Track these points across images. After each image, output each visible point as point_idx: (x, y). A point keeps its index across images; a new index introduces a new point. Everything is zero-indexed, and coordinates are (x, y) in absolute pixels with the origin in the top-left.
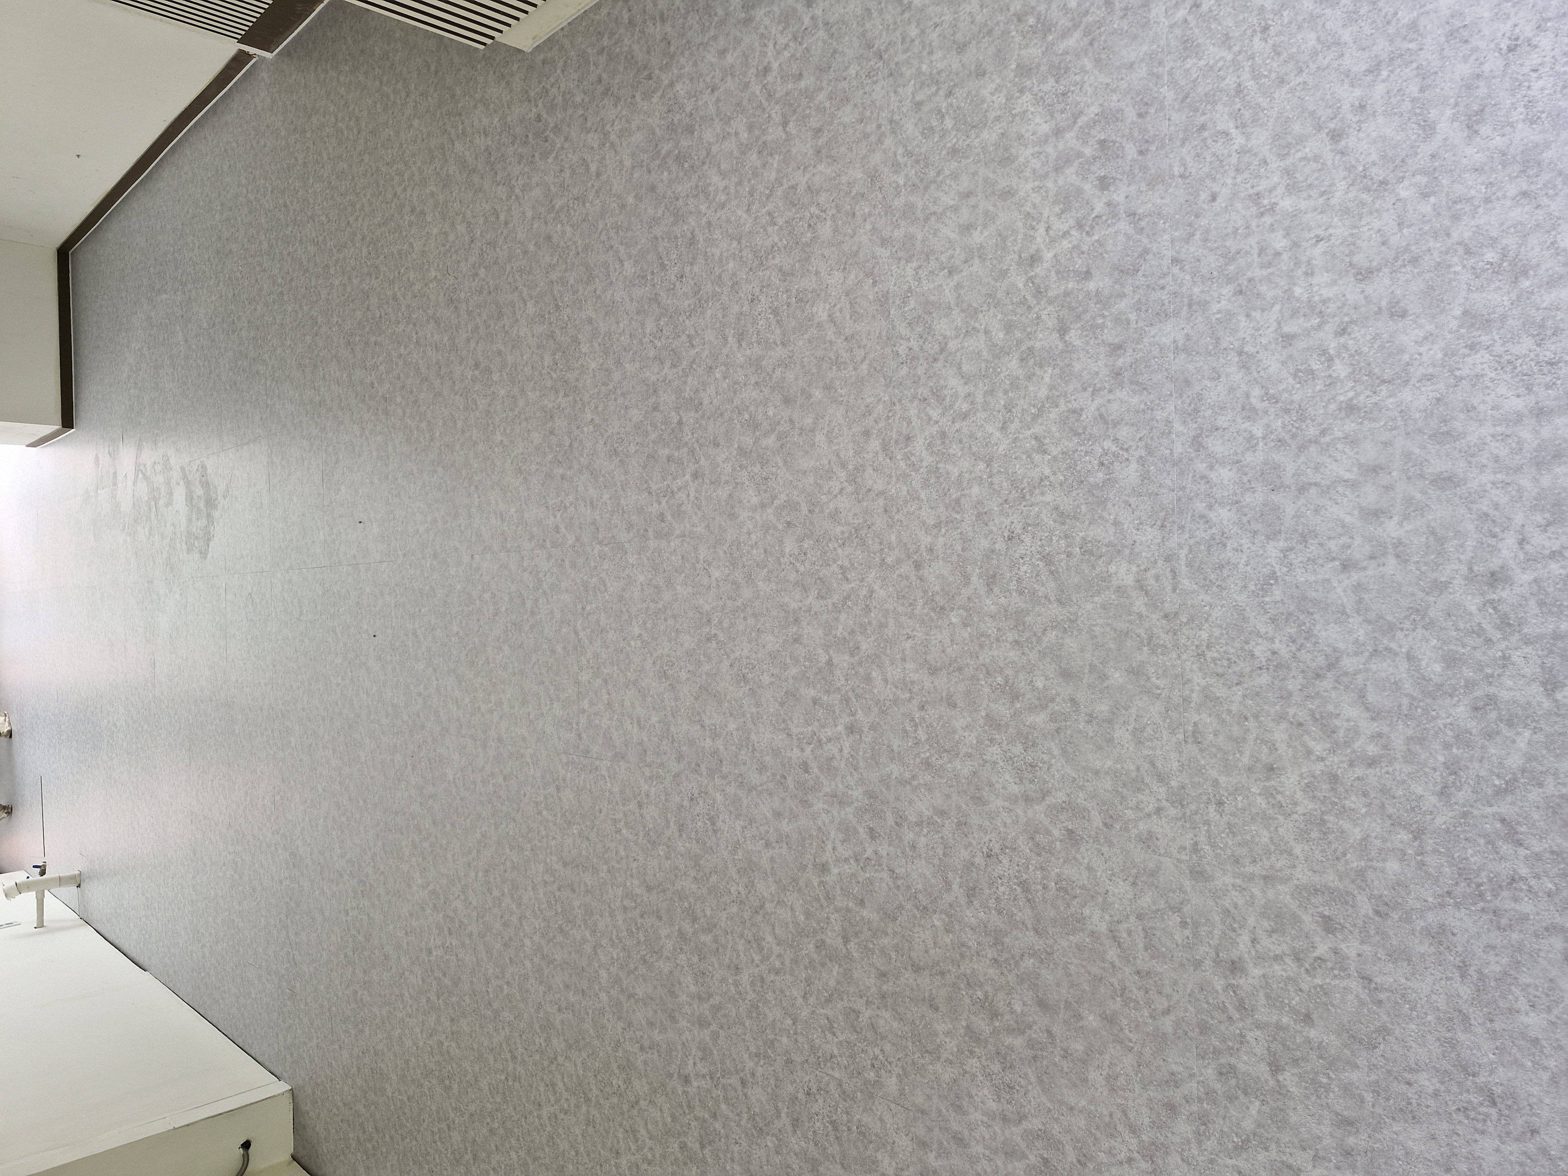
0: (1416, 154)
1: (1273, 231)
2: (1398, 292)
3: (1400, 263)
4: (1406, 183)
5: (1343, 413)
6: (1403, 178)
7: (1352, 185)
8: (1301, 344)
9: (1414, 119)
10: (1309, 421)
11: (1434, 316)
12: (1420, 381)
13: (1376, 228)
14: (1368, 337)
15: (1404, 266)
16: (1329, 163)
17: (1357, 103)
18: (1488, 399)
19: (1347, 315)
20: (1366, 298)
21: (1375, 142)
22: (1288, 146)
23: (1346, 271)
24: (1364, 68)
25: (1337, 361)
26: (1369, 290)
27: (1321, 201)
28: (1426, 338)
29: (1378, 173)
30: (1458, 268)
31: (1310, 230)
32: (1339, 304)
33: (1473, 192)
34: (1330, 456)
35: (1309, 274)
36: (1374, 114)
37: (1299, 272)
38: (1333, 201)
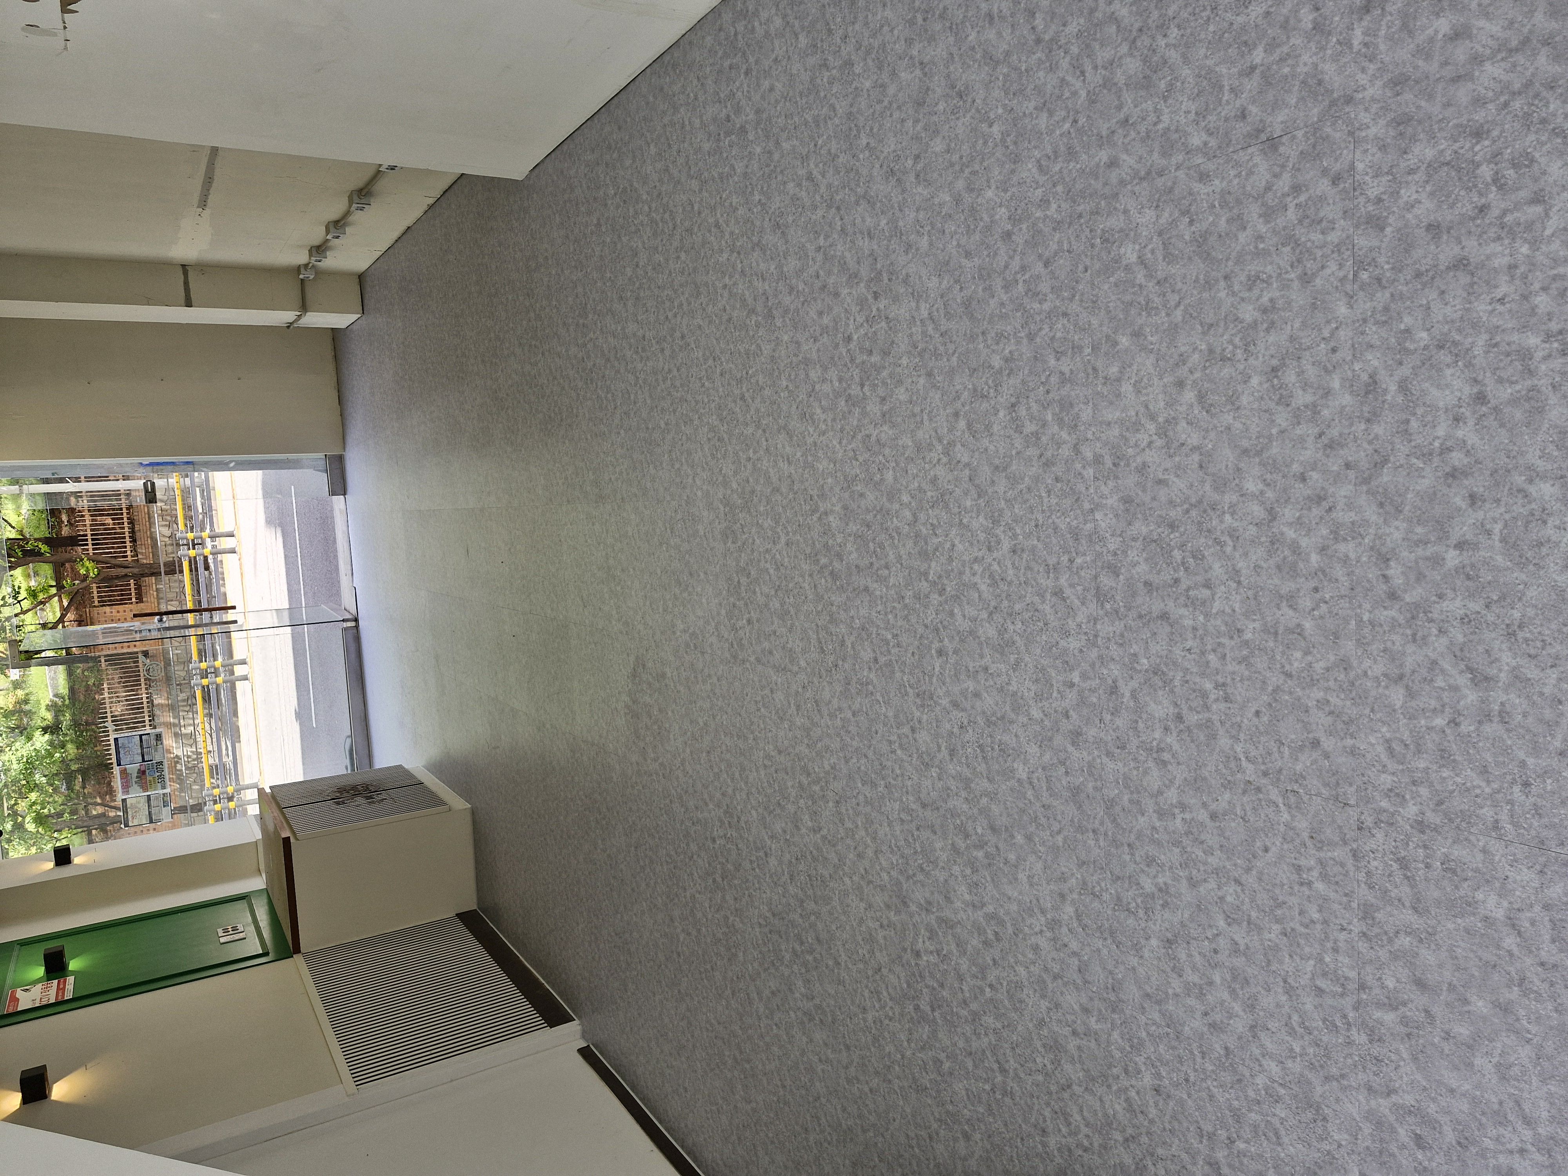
0: (1413, 368)
1: (1549, 314)
2: (1433, 247)
3: (1431, 274)
4: (1422, 344)
5: (1486, 128)
6: (1424, 349)
7: (1468, 350)
8: (1523, 194)
9: (1414, 398)
10: (1520, 114)
11: (1406, 226)
12: (1419, 167)
13: (1449, 307)
14: (1459, 205)
15: (1427, 271)
16: (1488, 374)
17: (1461, 424)
18: (1370, 158)
19: (1478, 226)
20: (1460, 243)
21: (1447, 386)
22: (1528, 399)
23: (1476, 268)
24: (1454, 454)
25: (1489, 180)
26: (1457, 250)
27: (1498, 339)
28: (1413, 206)
29: (1444, 357)
30: (1386, 267)
31: (1510, 311)
32: (1485, 236)
33: (1374, 329)
34: (1500, 82)
35: (1512, 267)
36: (1447, 410)
37: (1523, 269)
38: (1485, 337)
